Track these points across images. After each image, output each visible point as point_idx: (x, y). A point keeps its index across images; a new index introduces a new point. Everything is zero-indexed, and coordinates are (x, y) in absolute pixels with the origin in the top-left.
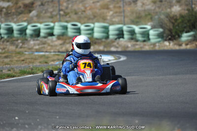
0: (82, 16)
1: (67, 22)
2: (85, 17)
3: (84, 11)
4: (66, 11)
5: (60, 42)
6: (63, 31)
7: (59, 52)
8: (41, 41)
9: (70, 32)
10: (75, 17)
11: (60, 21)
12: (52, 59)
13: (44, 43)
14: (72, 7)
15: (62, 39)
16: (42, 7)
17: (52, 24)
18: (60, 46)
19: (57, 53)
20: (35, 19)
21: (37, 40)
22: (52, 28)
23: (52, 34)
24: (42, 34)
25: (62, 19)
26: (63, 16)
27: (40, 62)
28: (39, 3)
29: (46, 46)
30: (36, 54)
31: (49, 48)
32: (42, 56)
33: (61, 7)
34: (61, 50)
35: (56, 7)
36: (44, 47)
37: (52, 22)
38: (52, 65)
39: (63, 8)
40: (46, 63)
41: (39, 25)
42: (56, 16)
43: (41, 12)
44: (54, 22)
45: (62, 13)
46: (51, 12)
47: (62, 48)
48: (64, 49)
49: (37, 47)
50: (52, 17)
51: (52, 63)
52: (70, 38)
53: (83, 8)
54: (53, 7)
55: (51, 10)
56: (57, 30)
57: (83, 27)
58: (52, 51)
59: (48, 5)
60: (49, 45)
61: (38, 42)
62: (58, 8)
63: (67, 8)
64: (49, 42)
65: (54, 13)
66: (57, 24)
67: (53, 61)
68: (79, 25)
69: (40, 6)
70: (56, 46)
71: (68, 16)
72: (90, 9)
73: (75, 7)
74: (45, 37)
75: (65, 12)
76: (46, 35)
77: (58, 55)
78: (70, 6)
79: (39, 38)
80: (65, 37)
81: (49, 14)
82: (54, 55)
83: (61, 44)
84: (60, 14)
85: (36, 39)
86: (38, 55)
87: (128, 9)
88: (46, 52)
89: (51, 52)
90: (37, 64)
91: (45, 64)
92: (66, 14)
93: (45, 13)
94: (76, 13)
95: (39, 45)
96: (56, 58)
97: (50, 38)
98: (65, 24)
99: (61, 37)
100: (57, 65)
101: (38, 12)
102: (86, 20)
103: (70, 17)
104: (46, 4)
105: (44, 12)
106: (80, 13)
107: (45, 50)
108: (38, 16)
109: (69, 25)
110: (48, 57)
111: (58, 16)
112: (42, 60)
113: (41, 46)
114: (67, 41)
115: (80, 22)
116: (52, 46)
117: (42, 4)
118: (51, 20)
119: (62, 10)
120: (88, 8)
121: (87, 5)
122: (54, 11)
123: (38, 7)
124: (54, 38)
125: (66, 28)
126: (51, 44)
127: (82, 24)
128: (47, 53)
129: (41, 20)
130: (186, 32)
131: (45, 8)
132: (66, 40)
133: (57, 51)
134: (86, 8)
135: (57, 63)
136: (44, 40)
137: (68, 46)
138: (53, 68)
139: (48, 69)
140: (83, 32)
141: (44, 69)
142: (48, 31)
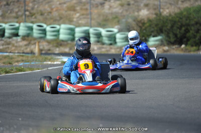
0: (48, 17)
1: (32, 22)
2: (51, 19)
3: (50, 12)
4: (32, 12)
5: (25, 43)
6: (28, 32)
7: (23, 53)
8: (6, 42)
9: (36, 33)
10: (40, 18)
11: (25, 21)
12: (16, 60)
13: (9, 44)
14: (38, 7)
15: (27, 40)
16: (7, 6)
17: (17, 25)
18: (25, 47)
19: (21, 54)
22: (17, 29)
23: (17, 35)
24: (6, 34)
25: (27, 19)
26: (28, 16)
27: (4, 63)
28: (5, 3)
29: (10, 46)
31: (13, 48)
32: (5, 57)
33: (27, 8)
34: (25, 51)
35: (22, 7)
36: (8, 48)
37: (17, 22)
38: (16, 66)
39: (29, 9)
40: (10, 63)
41: (4, 25)
42: (22, 16)
43: (7, 12)
44: (20, 23)
45: (27, 13)
46: (17, 13)
47: (26, 49)
48: (28, 50)
49: (1, 47)
50: (17, 17)
51: (16, 64)
52: (35, 39)
53: (49, 9)
54: (19, 7)
55: (17, 10)
56: (22, 31)
57: (48, 29)
58: (16, 52)
59: (13, 5)
60: (13, 45)
61: (3, 42)
62: (23, 8)
63: (33, 8)
64: (14, 42)
65: (20, 13)
66: (22, 24)
67: (18, 62)
68: (45, 26)
69: (5, 5)
70: (21, 46)
71: (33, 17)
72: (56, 11)
73: (41, 8)
74: (9, 38)
75: (30, 13)
76: (10, 36)
77: (23, 56)
78: (36, 6)
79: (3, 39)
80: (30, 38)
81: (14, 15)
82: (18, 56)
83: (26, 45)
84: (25, 15)
85: (0, 38)
86: (2, 56)
87: (95, 11)
88: (10, 52)
89: (15, 53)
90: (0, 64)
91: (9, 65)
92: (32, 15)
93: (11, 12)
94: (42, 14)
95: (3, 45)
96: (20, 58)
97: (15, 38)
98: (31, 25)
99: (26, 38)
100: (21, 66)
101: (3, 11)
102: (52, 21)
103: (35, 18)
104: (12, 4)
105: (9, 12)
106: (46, 14)
107: (9, 51)
108: (3, 16)
109: (35, 26)
110: (12, 58)
111: (24, 17)
112: (6, 60)
113: (5, 47)
114: (32, 42)
115: (45, 23)
116: (16, 47)
117: (8, 4)
118: (16, 20)
119: (27, 10)
120: (54, 10)
121: (53, 7)
122: (19, 11)
123: (3, 7)
124: (19, 39)
125: (31, 29)
126: (16, 44)
127: (48, 25)
128: (11, 54)
129: (6, 21)
130: (154, 36)
131: (11, 7)
132: (31, 41)
133: (21, 52)
134: (52, 9)
135: (21, 64)
136: (9, 40)
137: (32, 47)
138: (16, 69)
139: (12, 70)
140: (48, 33)
141: (8, 70)
142: (13, 31)
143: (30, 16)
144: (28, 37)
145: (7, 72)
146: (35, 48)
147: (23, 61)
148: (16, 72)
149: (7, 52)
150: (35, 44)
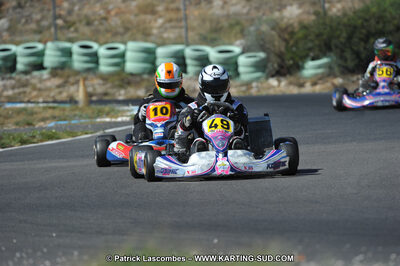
0: (102, 28)
1: (71, 40)
2: (107, 31)
3: (106, 19)
4: (69, 18)
5: (57, 81)
6: (64, 59)
7: (55, 102)
8: (19, 80)
9: (78, 62)
10: (86, 30)
11: (56, 39)
12: (39, 116)
13: (25, 85)
14: (80, 9)
15: (61, 76)
16: (18, 10)
17: (40, 46)
18: (57, 90)
19: (51, 105)
20: (5, 35)
21: (11, 78)
22: (41, 54)
23: (40, 67)
24: (20, 67)
25: (59, 35)
26: (62, 28)
27: (17, 124)
28: (14, 4)
29: (28, 90)
30: (8, 106)
31: (35, 93)
32: (19, 112)
33: (58, 11)
34: (59, 98)
35: (49, 10)
36: (25, 92)
37: (40, 41)
38: (41, 128)
39: (63, 13)
40: (29, 124)
41: (14, 48)
42: (49, 28)
43: (19, 22)
44: (45, 43)
45: (60, 22)
46: (38, 22)
47: (60, 93)
48: (64, 96)
49: (10, 93)
50: (39, 31)
51: (42, 124)
52: (78, 73)
53: (102, 13)
54: (42, 10)
55: (38, 17)
56: (51, 58)
57: (102, 51)
58: (41, 100)
59: (31, 6)
60: (34, 88)
61: (13, 82)
62: (51, 13)
63: (70, 12)
64: (34, 81)
65: (45, 23)
66: (50, 45)
67: (44, 120)
68: (95, 46)
69: (14, 8)
70: (49, 89)
71: (72, 29)
72: (117, 14)
73: (87, 11)
74: (26, 73)
75: (65, 21)
76: (28, 68)
77: (54, 108)
78: (76, 8)
79: (14, 75)
80: (66, 71)
81: (33, 26)
82: (44, 108)
83: (59, 86)
84: (56, 26)
85: (8, 75)
86: (12, 109)
87: (194, 13)
88: (29, 102)
89: (38, 103)
90: (10, 126)
91: (27, 127)
92: (69, 25)
93: (27, 22)
94: (89, 23)
95: (13, 88)
96: (49, 113)
97: (36, 73)
98: (67, 45)
99: (59, 72)
100: (51, 128)
101: (11, 20)
102: (109, 35)
103: (76, 30)
104: (28, 5)
105: (23, 20)
106: (96, 23)
107: (26, 99)
108: (11, 30)
109: (75, 48)
110: (32, 113)
111: (53, 30)
112: (21, 118)
113: (17, 91)
114: (72, 80)
115: (96, 41)
116: (40, 90)
117: (20, 6)
118: (38, 37)
119: (60, 17)
120: (113, 13)
121: (111, 7)
122: (43, 18)
123: (11, 11)
124: (45, 74)
125: (68, 53)
126: (39, 86)
127: (101, 45)
128: (30, 105)
129: (18, 39)
130: (313, 59)
131: (26, 12)
132: (68, 77)
133: (51, 99)
134: (108, 12)
135: (52, 124)
136: (24, 78)
137: (72, 89)
138: (42, 134)
139: (34, 137)
140: (102, 61)
141: (25, 137)
142: (32, 59)
143: (64, 27)
144: (62, 69)
145: (23, 142)
146: (78, 91)
147: (54, 118)
148: (42, 141)
149: (21, 102)
150: (77, 82)
